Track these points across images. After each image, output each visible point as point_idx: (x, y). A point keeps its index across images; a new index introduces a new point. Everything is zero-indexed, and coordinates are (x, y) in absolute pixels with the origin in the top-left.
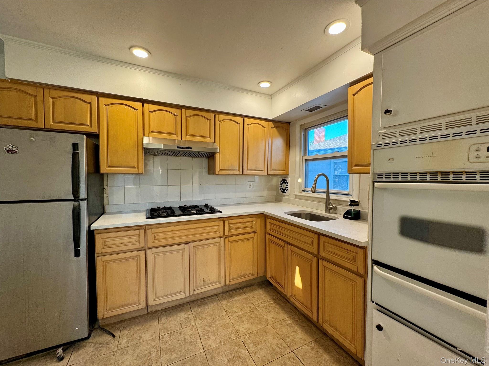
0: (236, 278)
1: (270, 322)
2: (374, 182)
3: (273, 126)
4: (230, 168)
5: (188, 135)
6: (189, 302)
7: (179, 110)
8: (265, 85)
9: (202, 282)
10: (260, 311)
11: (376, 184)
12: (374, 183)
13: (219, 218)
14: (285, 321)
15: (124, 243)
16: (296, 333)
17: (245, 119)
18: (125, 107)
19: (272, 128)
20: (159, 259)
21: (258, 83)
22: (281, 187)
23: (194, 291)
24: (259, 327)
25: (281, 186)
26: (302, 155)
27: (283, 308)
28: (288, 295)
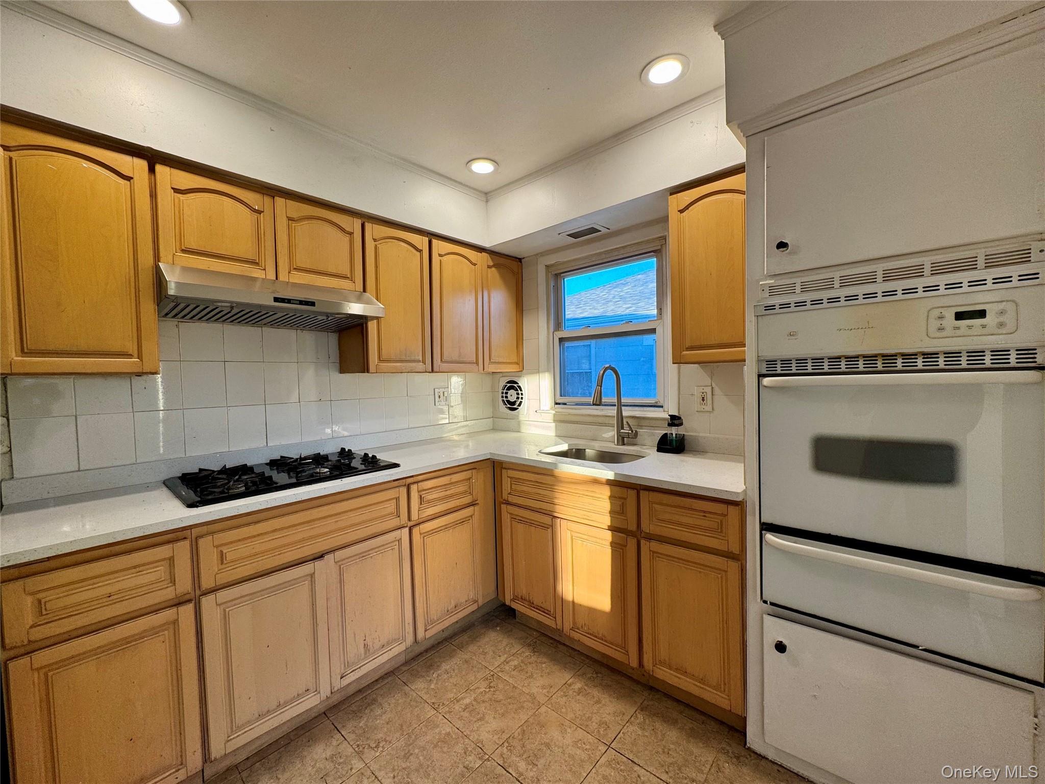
0: (438, 620)
1: (542, 699)
2: (761, 376)
3: (491, 263)
4: (403, 358)
5: (295, 269)
6: (324, 713)
7: (268, 200)
8: (483, 168)
9: (362, 650)
10: (511, 681)
11: (766, 381)
12: (760, 378)
13: (394, 481)
14: (570, 685)
15: (119, 591)
16: (600, 705)
17: (435, 242)
18: (85, 164)
19: (489, 267)
20: (241, 619)
21: (467, 160)
22: (505, 399)
23: (341, 678)
24: (524, 717)
25: (504, 395)
26: (552, 330)
27: (554, 660)
28: (567, 629)
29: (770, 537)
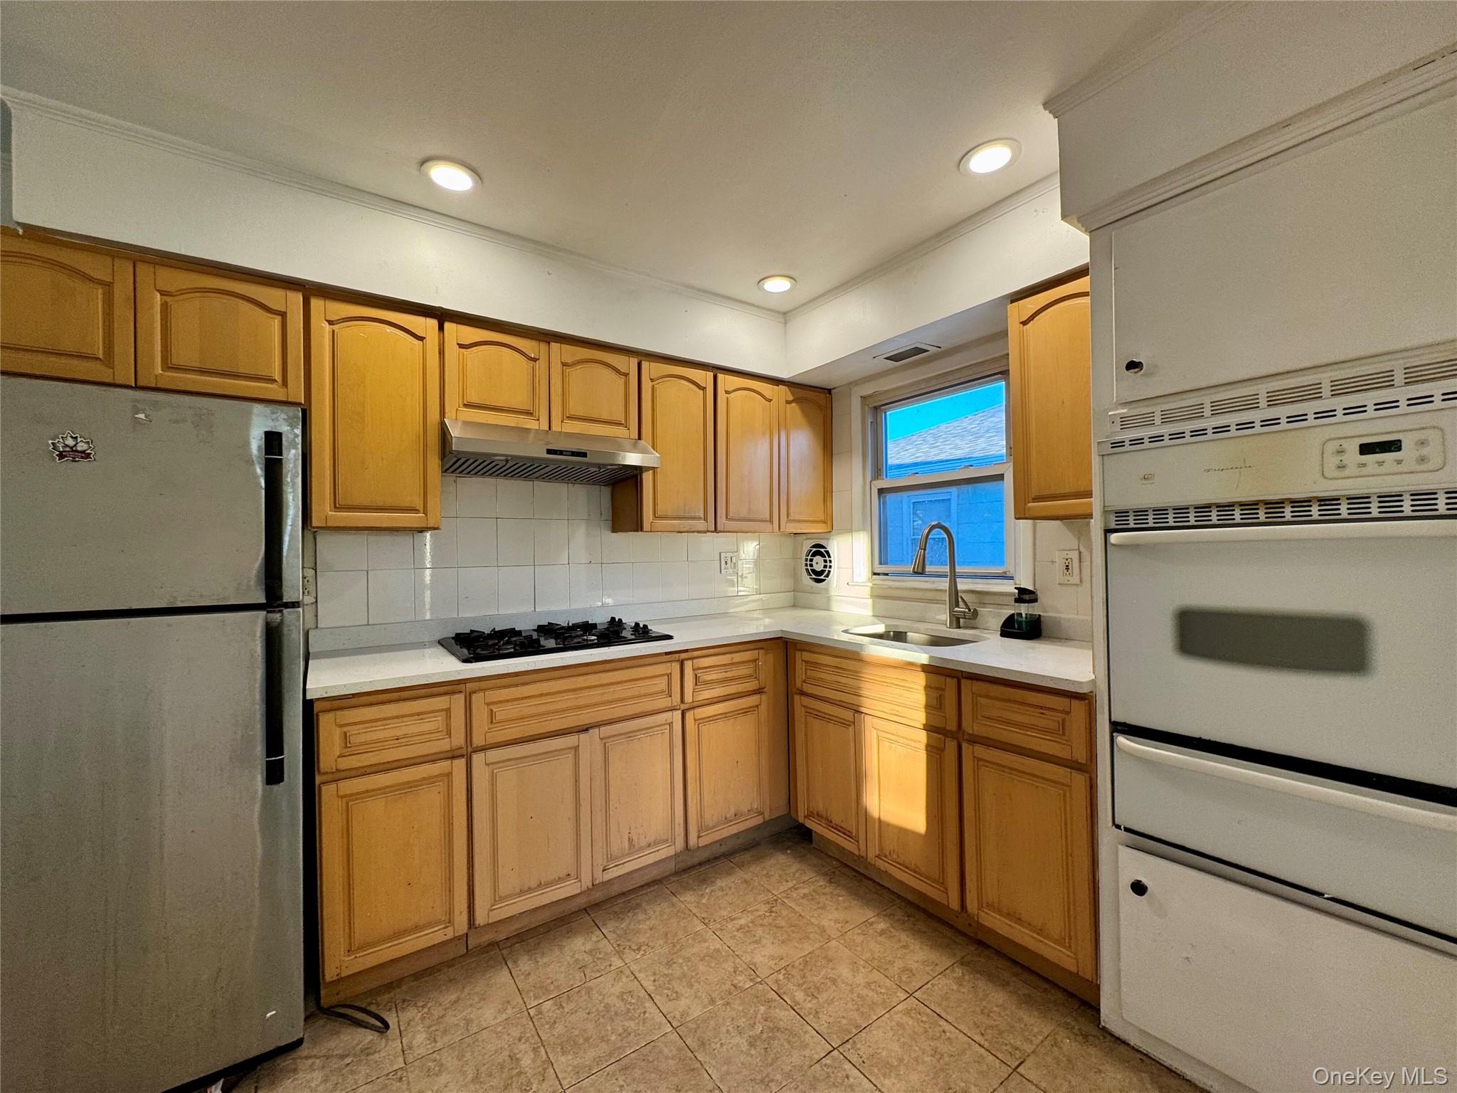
0: (714, 827)
1: (834, 934)
2: (1108, 531)
3: (791, 398)
4: (682, 514)
5: (568, 417)
6: (585, 909)
7: (543, 346)
8: (777, 285)
9: (627, 846)
10: (797, 909)
11: (1114, 538)
12: (1108, 534)
13: (667, 654)
14: (871, 924)
15: (405, 736)
16: (907, 951)
17: (720, 376)
18: (389, 329)
19: (788, 402)
20: (507, 783)
21: (760, 279)
22: (809, 568)
23: (603, 871)
24: (808, 948)
25: (808, 563)
26: (869, 478)
27: (855, 894)
28: (871, 855)
29: (1122, 740)
